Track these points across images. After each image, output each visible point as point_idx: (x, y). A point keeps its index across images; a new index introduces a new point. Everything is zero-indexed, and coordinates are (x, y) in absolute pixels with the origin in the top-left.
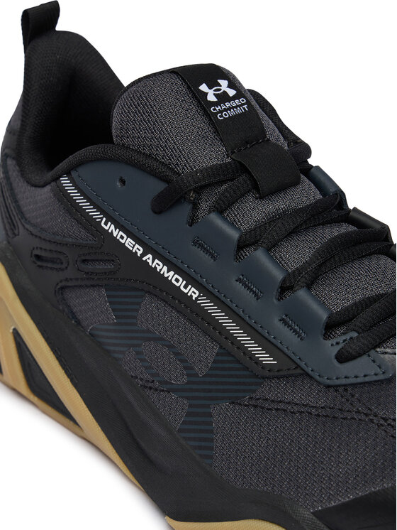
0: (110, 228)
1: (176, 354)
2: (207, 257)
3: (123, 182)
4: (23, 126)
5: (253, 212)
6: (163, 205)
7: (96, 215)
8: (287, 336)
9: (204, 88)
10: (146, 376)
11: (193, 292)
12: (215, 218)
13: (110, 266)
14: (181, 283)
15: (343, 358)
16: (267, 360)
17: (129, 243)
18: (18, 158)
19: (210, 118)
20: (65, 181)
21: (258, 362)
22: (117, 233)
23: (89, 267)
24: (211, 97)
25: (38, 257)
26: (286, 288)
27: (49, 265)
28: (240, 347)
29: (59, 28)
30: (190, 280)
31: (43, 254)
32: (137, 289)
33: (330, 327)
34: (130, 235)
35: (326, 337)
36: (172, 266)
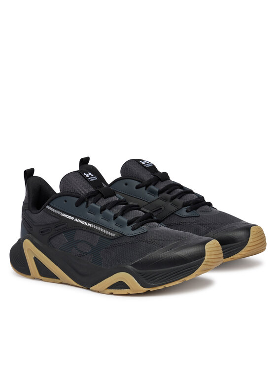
0: (63, 215)
1: (87, 243)
2: (92, 215)
3: (66, 201)
4: (29, 202)
5: (103, 202)
6: (78, 204)
7: (58, 212)
8: (118, 229)
9: (85, 174)
10: (79, 253)
11: (90, 225)
12: (93, 205)
13: (64, 226)
14: (86, 224)
15: (133, 229)
16: (113, 235)
17: (69, 217)
18: (29, 209)
19: (88, 181)
20: (48, 207)
21: (111, 236)
22: (66, 216)
23: (58, 228)
24: (87, 176)
25: (41, 232)
26: (115, 218)
27: (46, 233)
28: (105, 234)
29: (34, 175)
30: (88, 222)
31: (42, 230)
32: (73, 230)
33: (129, 223)
34: (69, 215)
35: (128, 226)
36: (83, 220)
